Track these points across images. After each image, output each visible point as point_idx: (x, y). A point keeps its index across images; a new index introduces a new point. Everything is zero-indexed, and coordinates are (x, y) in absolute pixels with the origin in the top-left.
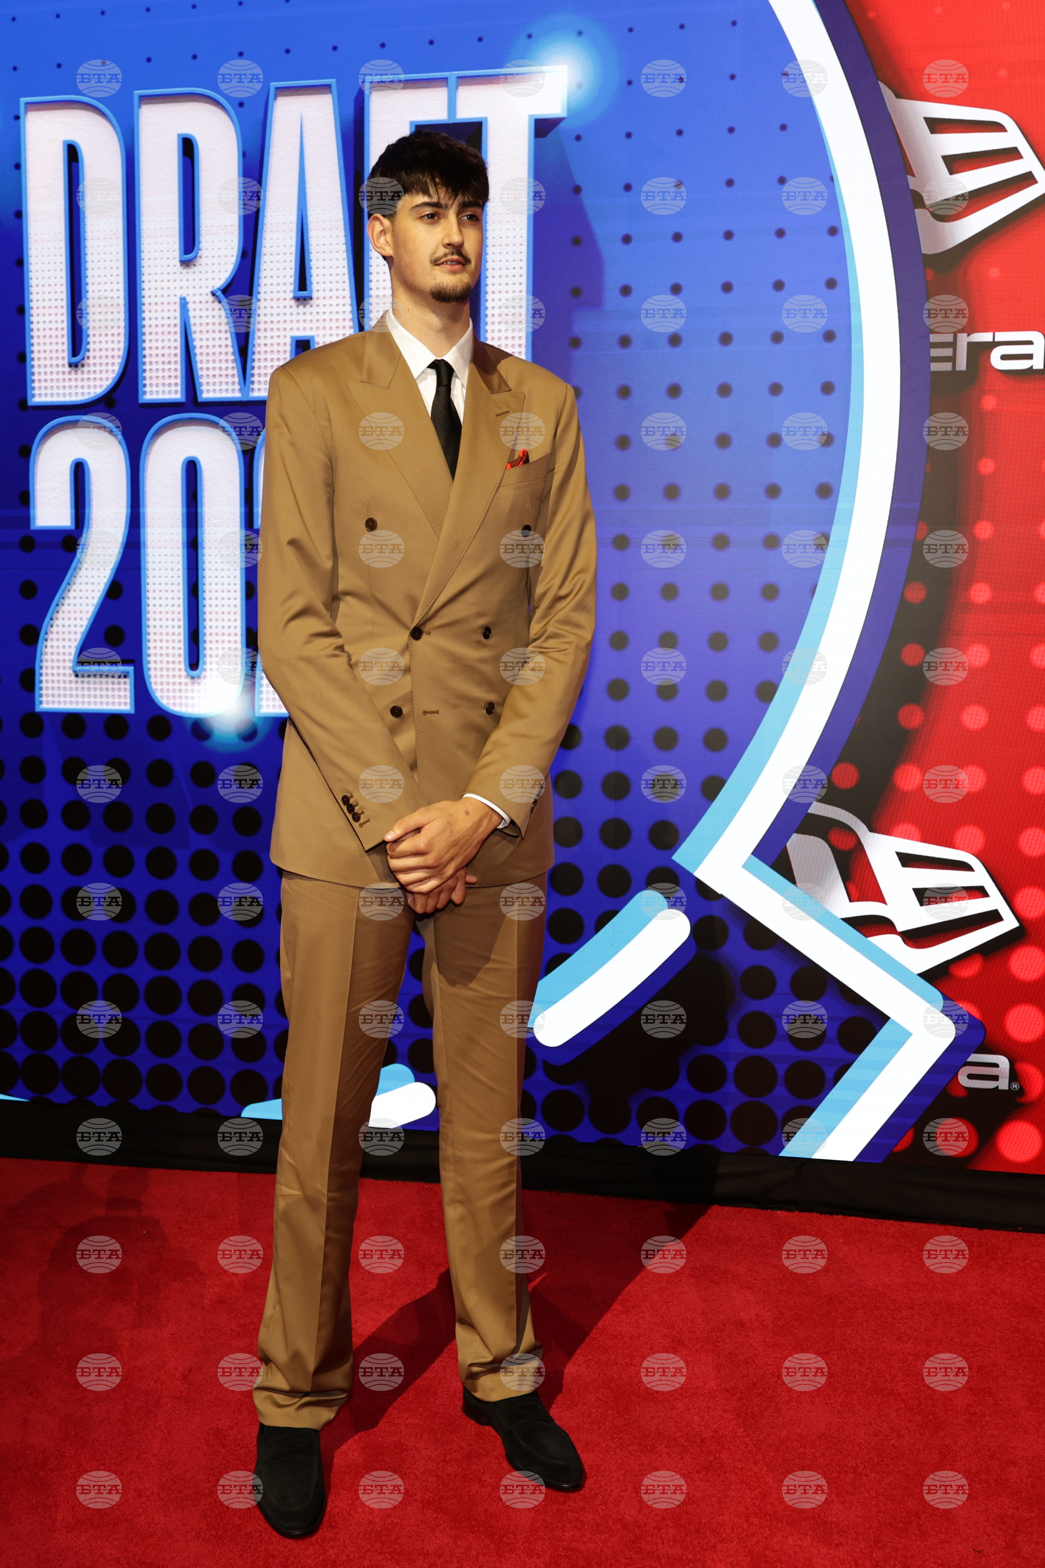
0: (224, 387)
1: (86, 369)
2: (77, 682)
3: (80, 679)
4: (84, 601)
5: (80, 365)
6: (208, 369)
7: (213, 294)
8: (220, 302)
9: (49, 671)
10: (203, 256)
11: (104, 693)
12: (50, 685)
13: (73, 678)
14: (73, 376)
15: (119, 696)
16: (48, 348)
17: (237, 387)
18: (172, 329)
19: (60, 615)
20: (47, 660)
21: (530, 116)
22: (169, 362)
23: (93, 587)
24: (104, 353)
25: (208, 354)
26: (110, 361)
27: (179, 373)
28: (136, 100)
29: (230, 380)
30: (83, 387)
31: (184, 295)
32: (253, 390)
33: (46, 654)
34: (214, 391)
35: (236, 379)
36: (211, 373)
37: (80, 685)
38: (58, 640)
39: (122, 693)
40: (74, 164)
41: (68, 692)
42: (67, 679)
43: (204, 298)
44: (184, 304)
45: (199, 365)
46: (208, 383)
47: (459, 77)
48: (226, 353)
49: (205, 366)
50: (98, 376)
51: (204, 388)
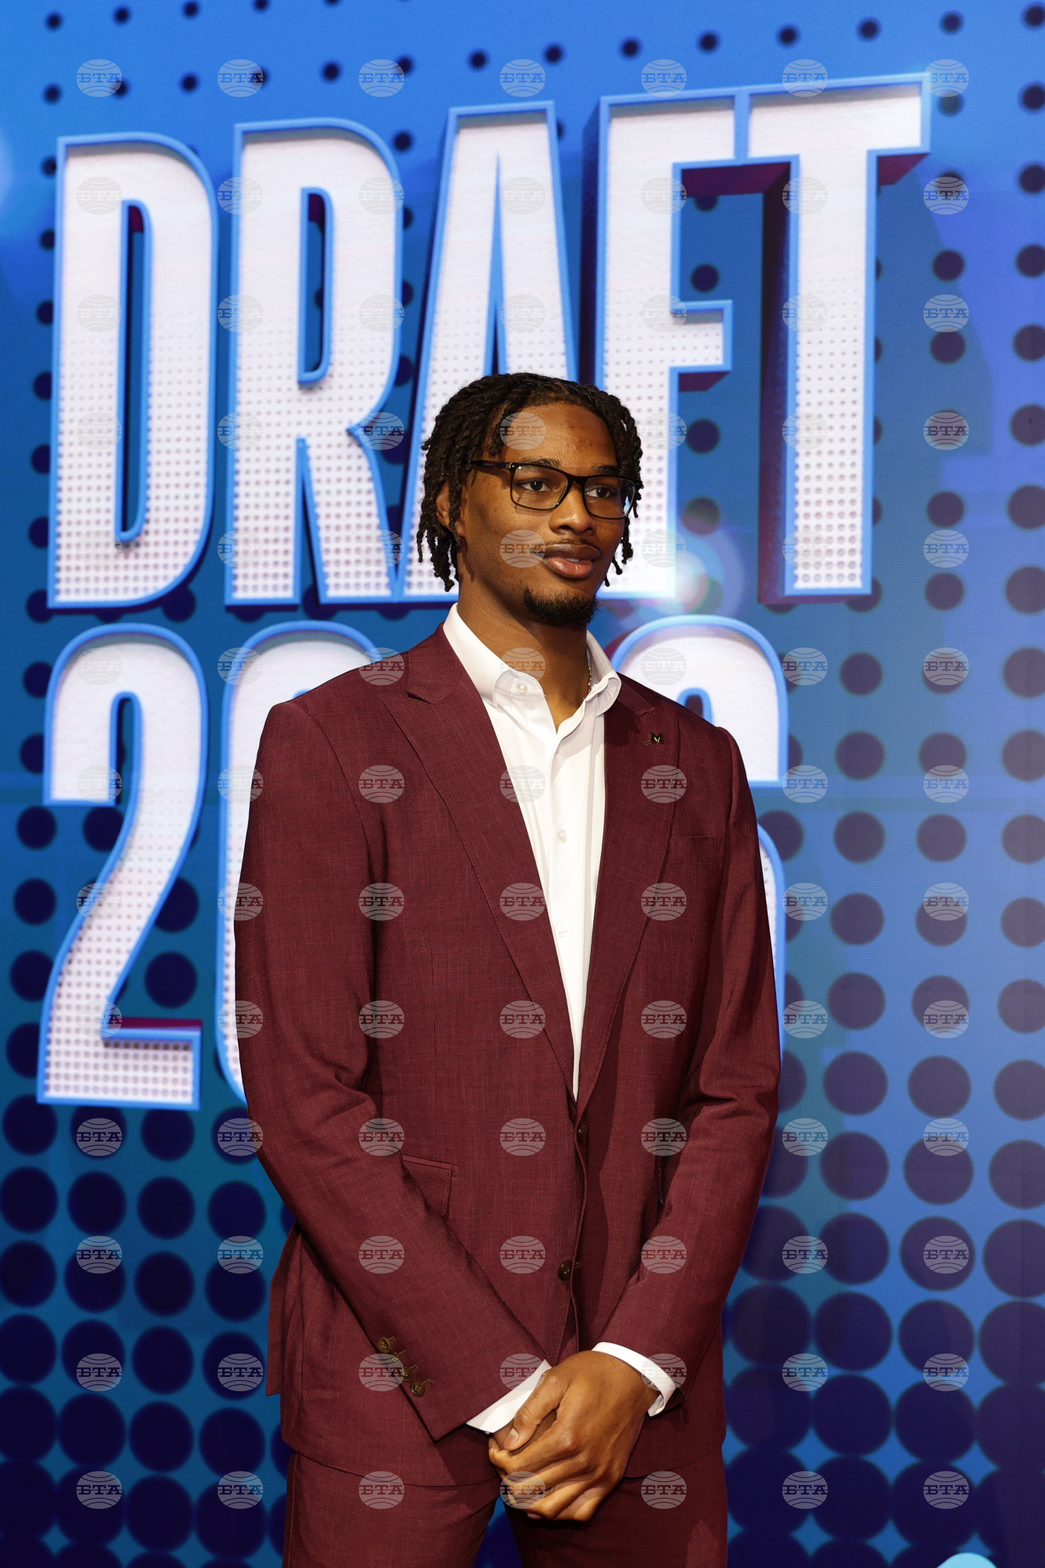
0: (363, 580)
1: (142, 550)
2: (106, 1056)
3: (111, 1051)
4: (124, 922)
5: (133, 544)
6: (337, 551)
7: (350, 433)
8: (360, 445)
9: (63, 1036)
10: (336, 376)
11: (150, 1074)
12: (63, 1059)
13: (101, 1049)
14: (121, 562)
15: (175, 1081)
16: (84, 517)
17: (384, 580)
18: (283, 489)
19: (84, 944)
20: (59, 1019)
21: (870, 153)
22: (276, 541)
23: (140, 900)
24: (172, 526)
25: (338, 528)
26: (181, 537)
27: (290, 558)
28: (238, 138)
29: (373, 569)
30: (136, 579)
31: (304, 435)
32: (409, 585)
33: (59, 1007)
34: (347, 586)
35: (383, 568)
36: (343, 557)
37: (111, 1061)
38: (79, 985)
39: (180, 1075)
40: (136, 235)
41: (91, 1072)
42: (92, 1049)
43: (334, 440)
44: (302, 450)
45: (324, 545)
46: (337, 574)
47: (753, 95)
48: (368, 527)
49: (333, 546)
50: (161, 561)
51: (331, 581)
